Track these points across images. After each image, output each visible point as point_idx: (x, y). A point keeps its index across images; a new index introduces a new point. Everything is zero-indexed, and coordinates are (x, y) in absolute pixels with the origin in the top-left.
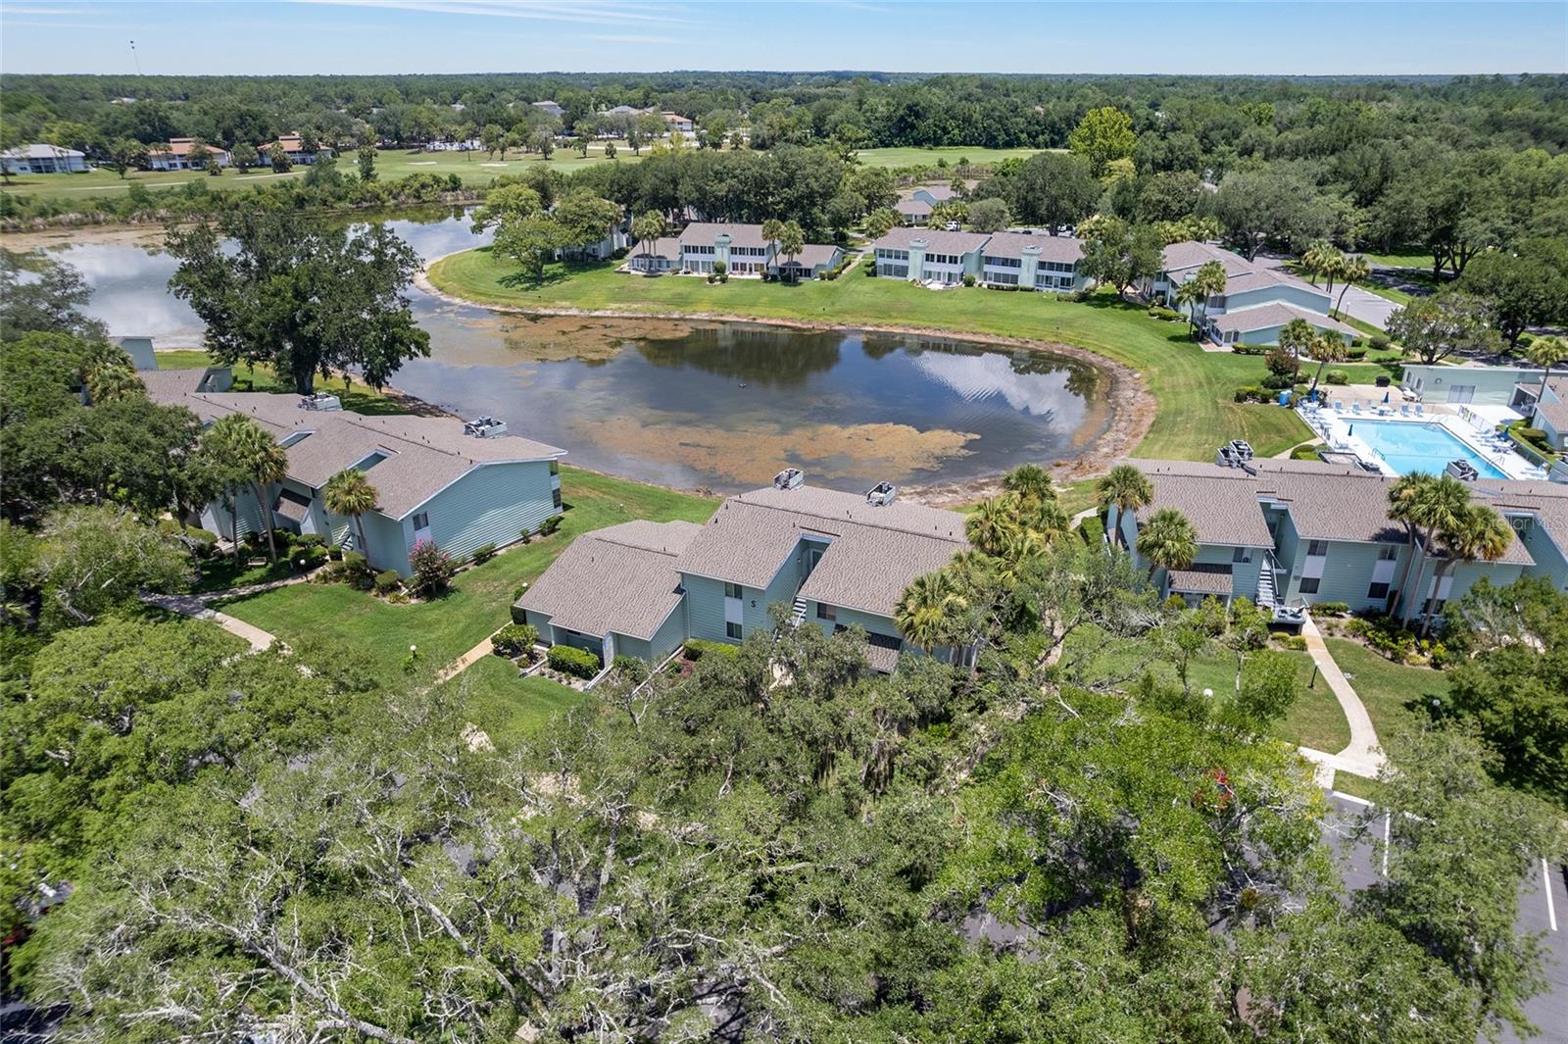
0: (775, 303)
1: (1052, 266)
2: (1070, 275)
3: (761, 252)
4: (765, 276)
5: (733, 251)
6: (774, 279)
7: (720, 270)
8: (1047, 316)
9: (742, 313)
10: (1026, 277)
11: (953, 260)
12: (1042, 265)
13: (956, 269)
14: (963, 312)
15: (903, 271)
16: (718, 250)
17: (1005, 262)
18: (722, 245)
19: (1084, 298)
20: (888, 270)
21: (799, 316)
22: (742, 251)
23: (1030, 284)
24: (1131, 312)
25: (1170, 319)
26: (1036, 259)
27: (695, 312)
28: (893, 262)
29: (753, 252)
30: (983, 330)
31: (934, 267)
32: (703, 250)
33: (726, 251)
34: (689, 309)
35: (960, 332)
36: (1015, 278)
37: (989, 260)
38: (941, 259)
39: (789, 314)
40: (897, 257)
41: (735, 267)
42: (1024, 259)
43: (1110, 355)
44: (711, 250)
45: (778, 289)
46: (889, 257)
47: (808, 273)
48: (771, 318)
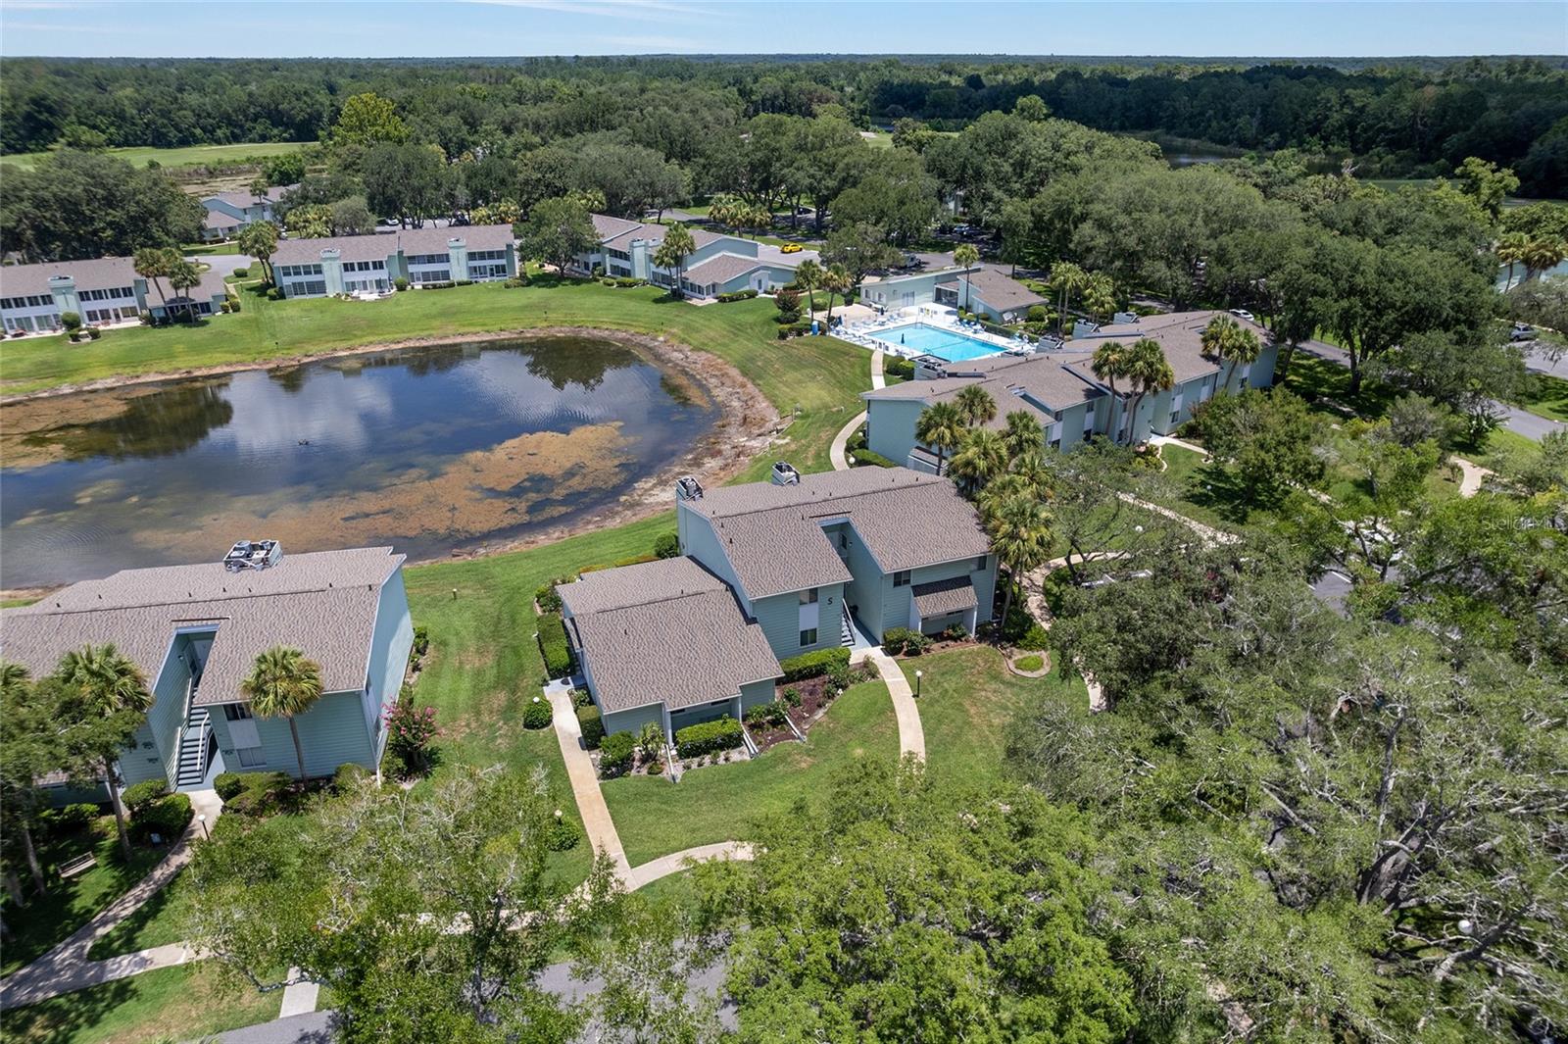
0: (197, 349)
1: (482, 256)
2: (503, 262)
3: (128, 292)
4: (150, 321)
5: (84, 296)
6: (165, 322)
7: (72, 324)
8: (516, 304)
9: (165, 368)
10: (459, 271)
11: (378, 265)
12: (472, 256)
13: (383, 275)
14: (428, 317)
15: (318, 288)
16: (59, 299)
17: (431, 259)
18: (65, 291)
19: (528, 281)
20: (298, 289)
21: (248, 358)
22: (98, 295)
23: (465, 278)
24: (584, 286)
25: (631, 286)
26: (463, 252)
27: (92, 380)
28: (304, 279)
29: (115, 293)
30: (466, 329)
31: (357, 276)
32: (33, 301)
33: (72, 299)
34: (80, 378)
35: (447, 337)
36: (446, 275)
37: (412, 259)
38: (363, 266)
39: (234, 358)
40: (308, 273)
41: (92, 316)
42: (451, 253)
43: (614, 327)
44: (47, 300)
45: (176, 332)
46: (297, 273)
47: (206, 307)
48: (210, 367)
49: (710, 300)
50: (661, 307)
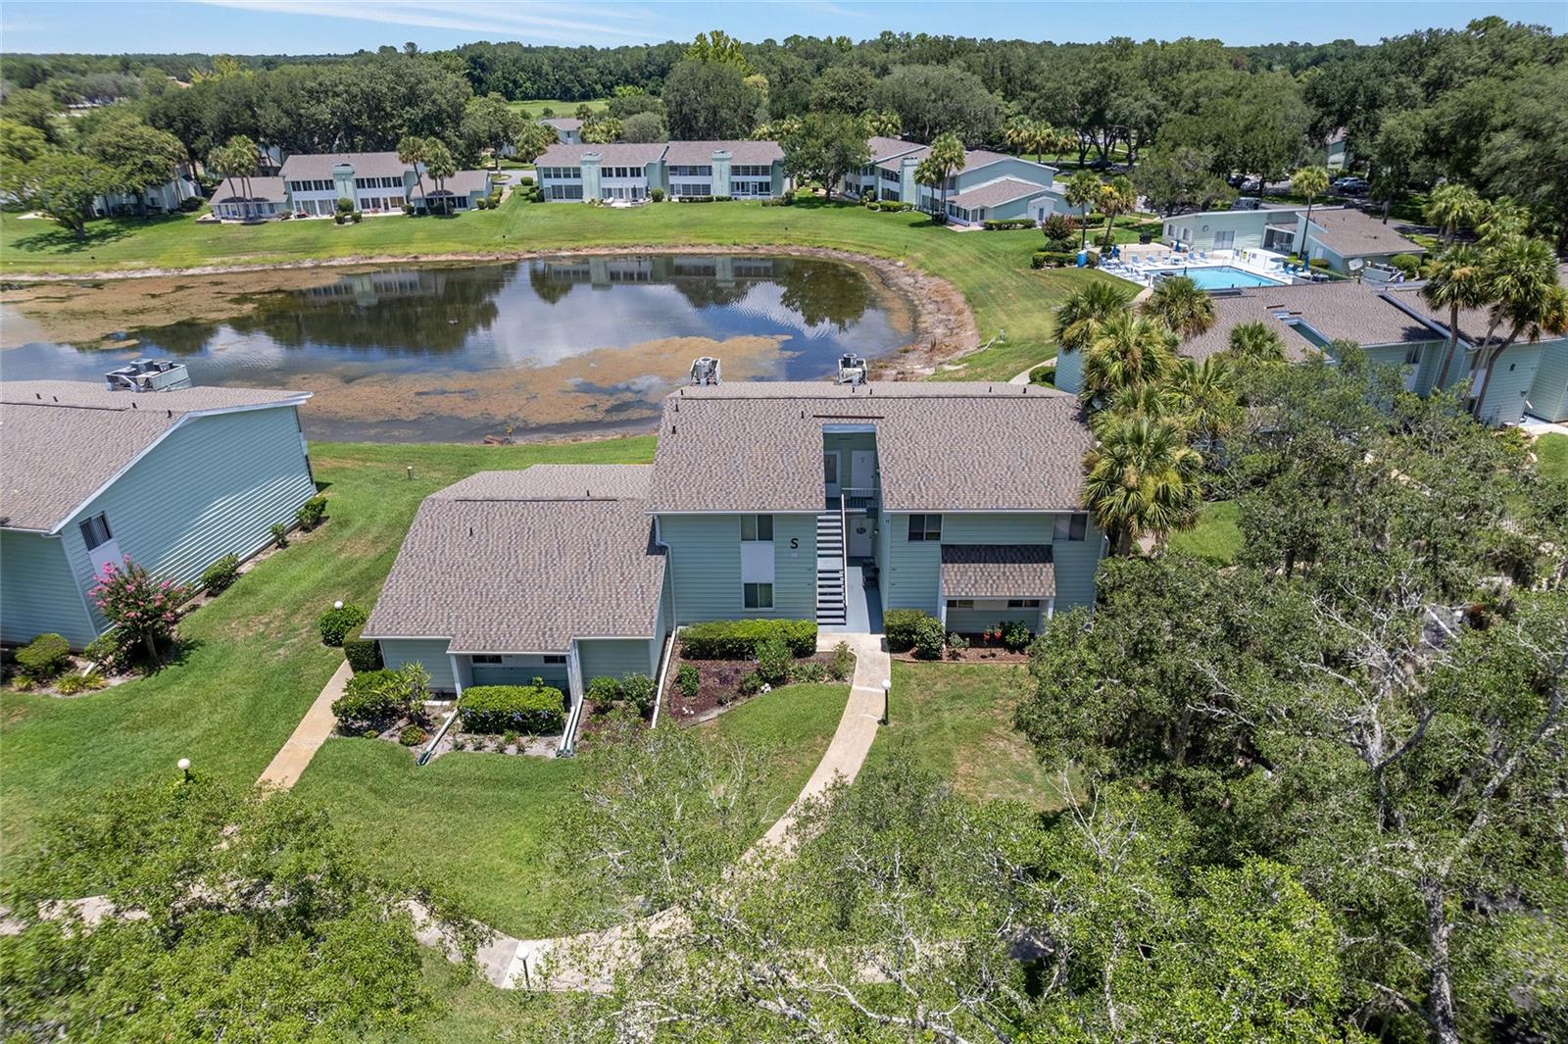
0: (432, 237)
1: (746, 170)
2: (768, 179)
3: (398, 182)
4: (410, 211)
5: (360, 183)
6: (422, 212)
7: (346, 207)
8: (763, 220)
9: (397, 252)
10: (720, 185)
11: (636, 172)
12: (735, 170)
13: (640, 183)
14: (668, 226)
15: (576, 192)
16: (339, 185)
17: (693, 171)
18: (344, 177)
19: (789, 201)
20: (557, 192)
21: (474, 249)
22: (372, 183)
23: (726, 193)
24: (846, 209)
25: (896, 209)
26: (727, 165)
27: (332, 258)
28: (563, 182)
29: (386, 182)
30: (699, 241)
31: (614, 183)
32: (318, 185)
33: (350, 185)
34: (324, 255)
35: (676, 246)
36: (707, 188)
37: (674, 169)
38: (621, 172)
39: (460, 247)
40: (567, 176)
41: (365, 203)
42: (715, 165)
43: (855, 249)
44: (330, 185)
45: (430, 222)
46: (557, 176)
47: (462, 202)
48: (437, 255)
49: (976, 227)
50: (916, 230)
